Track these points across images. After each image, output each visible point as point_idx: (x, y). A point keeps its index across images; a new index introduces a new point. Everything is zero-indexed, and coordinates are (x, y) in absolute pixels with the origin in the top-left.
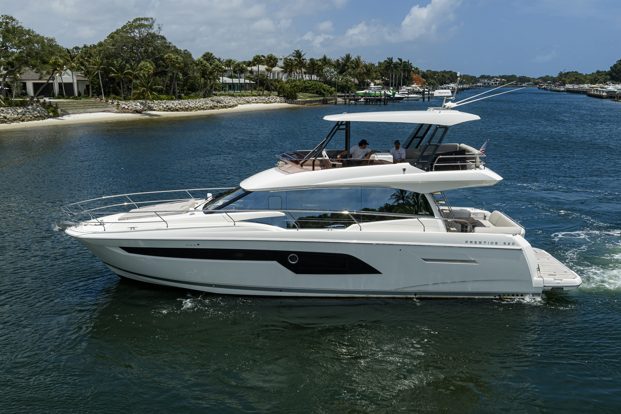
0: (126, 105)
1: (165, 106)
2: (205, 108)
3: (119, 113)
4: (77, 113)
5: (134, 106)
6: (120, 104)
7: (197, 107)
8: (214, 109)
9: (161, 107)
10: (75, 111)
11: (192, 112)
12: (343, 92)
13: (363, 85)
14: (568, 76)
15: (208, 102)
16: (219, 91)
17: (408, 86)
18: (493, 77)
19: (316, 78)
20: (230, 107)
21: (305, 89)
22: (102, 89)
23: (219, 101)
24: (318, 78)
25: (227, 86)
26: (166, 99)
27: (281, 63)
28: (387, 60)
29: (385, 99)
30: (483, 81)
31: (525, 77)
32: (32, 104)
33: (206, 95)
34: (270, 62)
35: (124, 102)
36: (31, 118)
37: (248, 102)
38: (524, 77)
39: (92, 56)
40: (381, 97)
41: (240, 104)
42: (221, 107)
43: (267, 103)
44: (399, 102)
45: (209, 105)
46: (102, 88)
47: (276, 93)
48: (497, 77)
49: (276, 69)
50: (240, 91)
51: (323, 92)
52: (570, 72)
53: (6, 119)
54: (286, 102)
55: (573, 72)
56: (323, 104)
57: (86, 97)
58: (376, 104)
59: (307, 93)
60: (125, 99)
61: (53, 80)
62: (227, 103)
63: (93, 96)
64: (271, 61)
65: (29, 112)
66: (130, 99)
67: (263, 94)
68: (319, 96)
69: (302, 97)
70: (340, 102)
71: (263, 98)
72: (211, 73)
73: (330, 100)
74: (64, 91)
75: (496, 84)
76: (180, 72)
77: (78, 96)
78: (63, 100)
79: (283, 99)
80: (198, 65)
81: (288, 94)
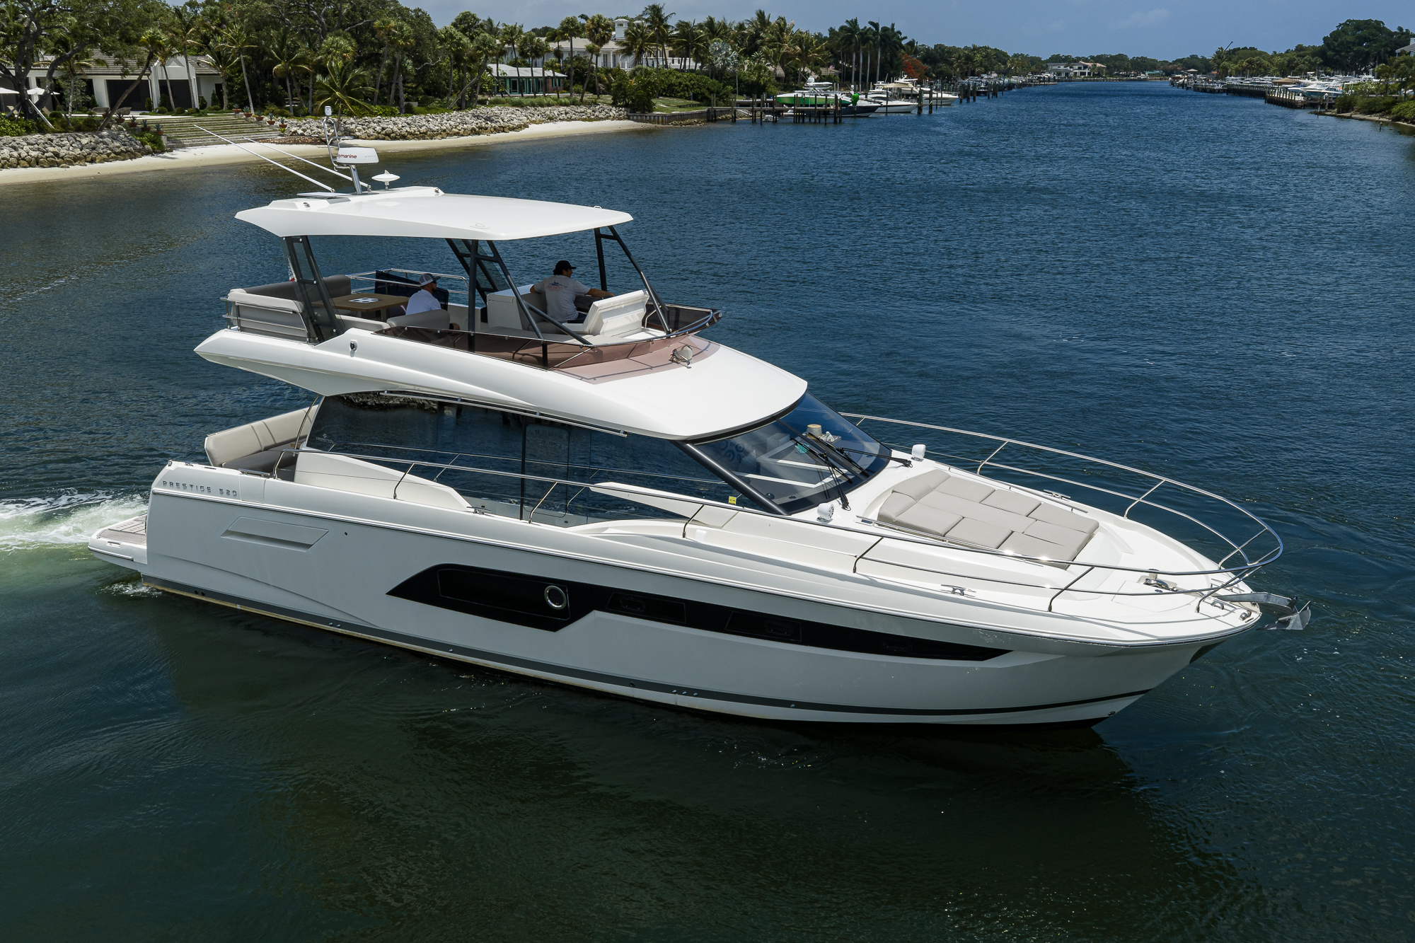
0: (300, 126)
1: (378, 129)
2: (462, 132)
3: (285, 143)
4: (200, 145)
5: (316, 130)
6: (286, 126)
7: (444, 131)
8: (478, 134)
9: (371, 131)
10: (197, 140)
11: (433, 141)
12: (749, 95)
13: (793, 80)
14: (1235, 58)
15: (467, 118)
16: (490, 94)
17: (889, 81)
18: (1077, 60)
19: (693, 64)
20: (513, 129)
21: (670, 91)
22: (249, 93)
23: (489, 118)
24: (699, 64)
25: (508, 85)
26: (380, 115)
27: (619, 33)
28: (846, 24)
29: (835, 111)
30: (1056, 67)
31: (1146, 58)
32: (109, 127)
33: (464, 104)
34: (597, 31)
35: (295, 122)
36: (108, 155)
37: (551, 119)
38: (1143, 59)
39: (225, 23)
40: (829, 106)
41: (534, 122)
42: (495, 129)
43: (589, 120)
44: (867, 117)
45: (470, 127)
46: (248, 91)
47: (609, 98)
48: (1086, 60)
49: (611, 46)
50: (535, 93)
51: (707, 94)
52: (1239, 49)
53: (58, 157)
54: (629, 118)
55: (1245, 48)
56: (708, 121)
57: (217, 109)
58: (818, 121)
59: (675, 97)
60: (297, 114)
61: (148, 75)
62: (506, 120)
63: (230, 108)
64: (599, 31)
65: (104, 143)
66: (308, 114)
67: (581, 100)
68: (699, 105)
69: (662, 106)
70: (744, 116)
71: (583, 109)
72: (473, 59)
73: (722, 112)
74: (171, 97)
75: (1084, 74)
76: (408, 56)
77: (201, 108)
78: (170, 117)
79: (623, 112)
80: (446, 41)
81: (633, 101)
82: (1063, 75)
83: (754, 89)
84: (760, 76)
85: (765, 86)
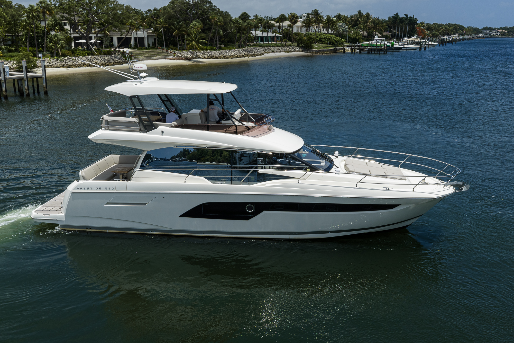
0: (181, 54)
1: (208, 55)
2: (238, 56)
3: (175, 60)
6: (176, 54)
7: (232, 56)
8: (245, 57)
9: (205, 56)
11: (228, 59)
12: (351, 43)
13: (370, 37)
15: (241, 51)
16: (252, 42)
18: (495, 29)
19: (330, 31)
20: (258, 55)
21: (320, 41)
23: (250, 51)
24: (333, 31)
25: (259, 39)
26: (209, 50)
28: (394, 15)
29: (385, 49)
32: (115, 53)
33: (241, 46)
35: (179, 52)
37: (273, 52)
39: (159, 17)
40: (381, 47)
41: (266, 53)
42: (251, 55)
43: (288, 52)
45: (242, 54)
46: (164, 41)
47: (296, 44)
49: (299, 24)
50: (269, 42)
51: (335, 42)
54: (303, 51)
56: (334, 52)
57: (154, 48)
58: (377, 53)
59: (322, 44)
60: (180, 49)
61: (131, 35)
62: (256, 52)
63: (158, 47)
64: (294, 19)
65: (113, 59)
66: (184, 49)
67: (286, 44)
68: (331, 47)
69: (316, 47)
70: (349, 51)
71: (286, 48)
72: (244, 30)
73: (340, 49)
74: (138, 43)
75: (498, 34)
76: (221, 29)
77: (148, 47)
78: (137, 50)
79: (301, 49)
80: (235, 23)
81: (305, 45)
82: (488, 35)
83: (354, 40)
84: (357, 36)
85: (358, 39)
